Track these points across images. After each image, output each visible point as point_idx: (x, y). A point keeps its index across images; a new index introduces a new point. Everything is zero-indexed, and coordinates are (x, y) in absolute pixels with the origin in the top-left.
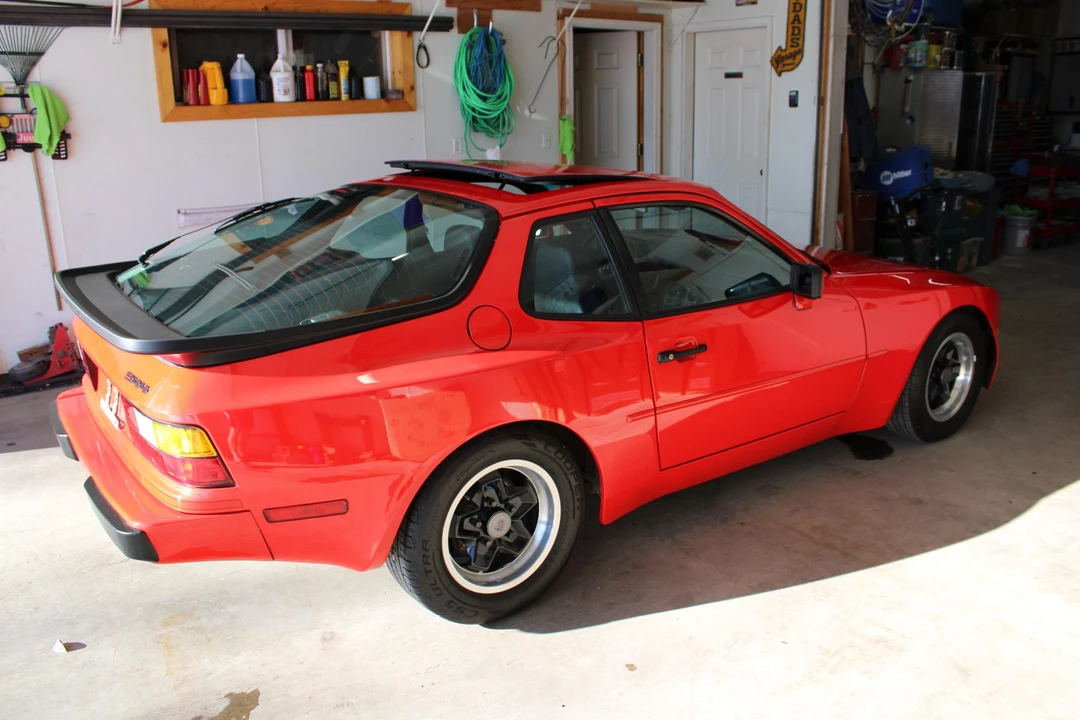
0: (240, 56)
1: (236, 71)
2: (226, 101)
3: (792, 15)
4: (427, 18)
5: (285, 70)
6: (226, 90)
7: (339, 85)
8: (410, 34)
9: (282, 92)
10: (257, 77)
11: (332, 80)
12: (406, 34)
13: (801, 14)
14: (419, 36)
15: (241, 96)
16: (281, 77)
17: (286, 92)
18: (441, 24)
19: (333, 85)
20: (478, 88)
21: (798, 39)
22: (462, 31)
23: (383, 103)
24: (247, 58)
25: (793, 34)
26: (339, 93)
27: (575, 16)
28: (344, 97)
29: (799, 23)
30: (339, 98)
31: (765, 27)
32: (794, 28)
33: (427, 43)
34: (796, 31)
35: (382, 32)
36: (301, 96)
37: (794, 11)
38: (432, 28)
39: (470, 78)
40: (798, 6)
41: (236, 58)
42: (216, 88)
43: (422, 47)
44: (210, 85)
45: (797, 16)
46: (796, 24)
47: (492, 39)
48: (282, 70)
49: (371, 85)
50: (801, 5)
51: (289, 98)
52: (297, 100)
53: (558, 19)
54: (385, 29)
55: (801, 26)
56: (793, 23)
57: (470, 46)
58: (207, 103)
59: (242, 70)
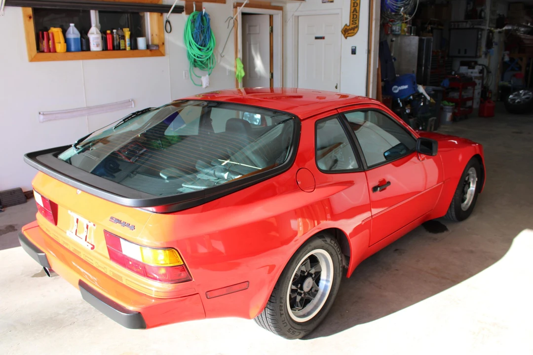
0: (72, 25)
1: (70, 33)
2: (65, 50)
3: (353, 9)
4: (172, 6)
5: (97, 33)
6: (65, 44)
7: (125, 41)
8: (162, 14)
9: (95, 45)
10: (82, 37)
11: (122, 39)
12: (160, 14)
13: (357, 8)
14: (167, 16)
15: (73, 48)
16: (94, 36)
17: (98, 46)
18: (178, 10)
19: (122, 42)
20: (197, 44)
21: (356, 20)
22: (188, 13)
23: (148, 52)
24: (76, 26)
25: (353, 18)
26: (125, 46)
27: (244, 6)
28: (128, 48)
29: (357, 12)
30: (125, 49)
31: (338, 14)
32: (353, 15)
33: (170, 20)
34: (355, 17)
35: (146, 13)
36: (105, 48)
37: (354, 6)
38: (174, 12)
39: (194, 39)
40: (356, 5)
41: (70, 26)
42: (60, 43)
43: (168, 21)
44: (56, 41)
45: (355, 9)
46: (355, 13)
47: (204, 18)
48: (95, 33)
49: (141, 42)
50: (357, 4)
51: (99, 49)
52: (103, 50)
53: (234, 8)
54: (147, 11)
55: (357, 14)
56: (353, 12)
57: (193, 22)
58: (55, 51)
59: (73, 33)
